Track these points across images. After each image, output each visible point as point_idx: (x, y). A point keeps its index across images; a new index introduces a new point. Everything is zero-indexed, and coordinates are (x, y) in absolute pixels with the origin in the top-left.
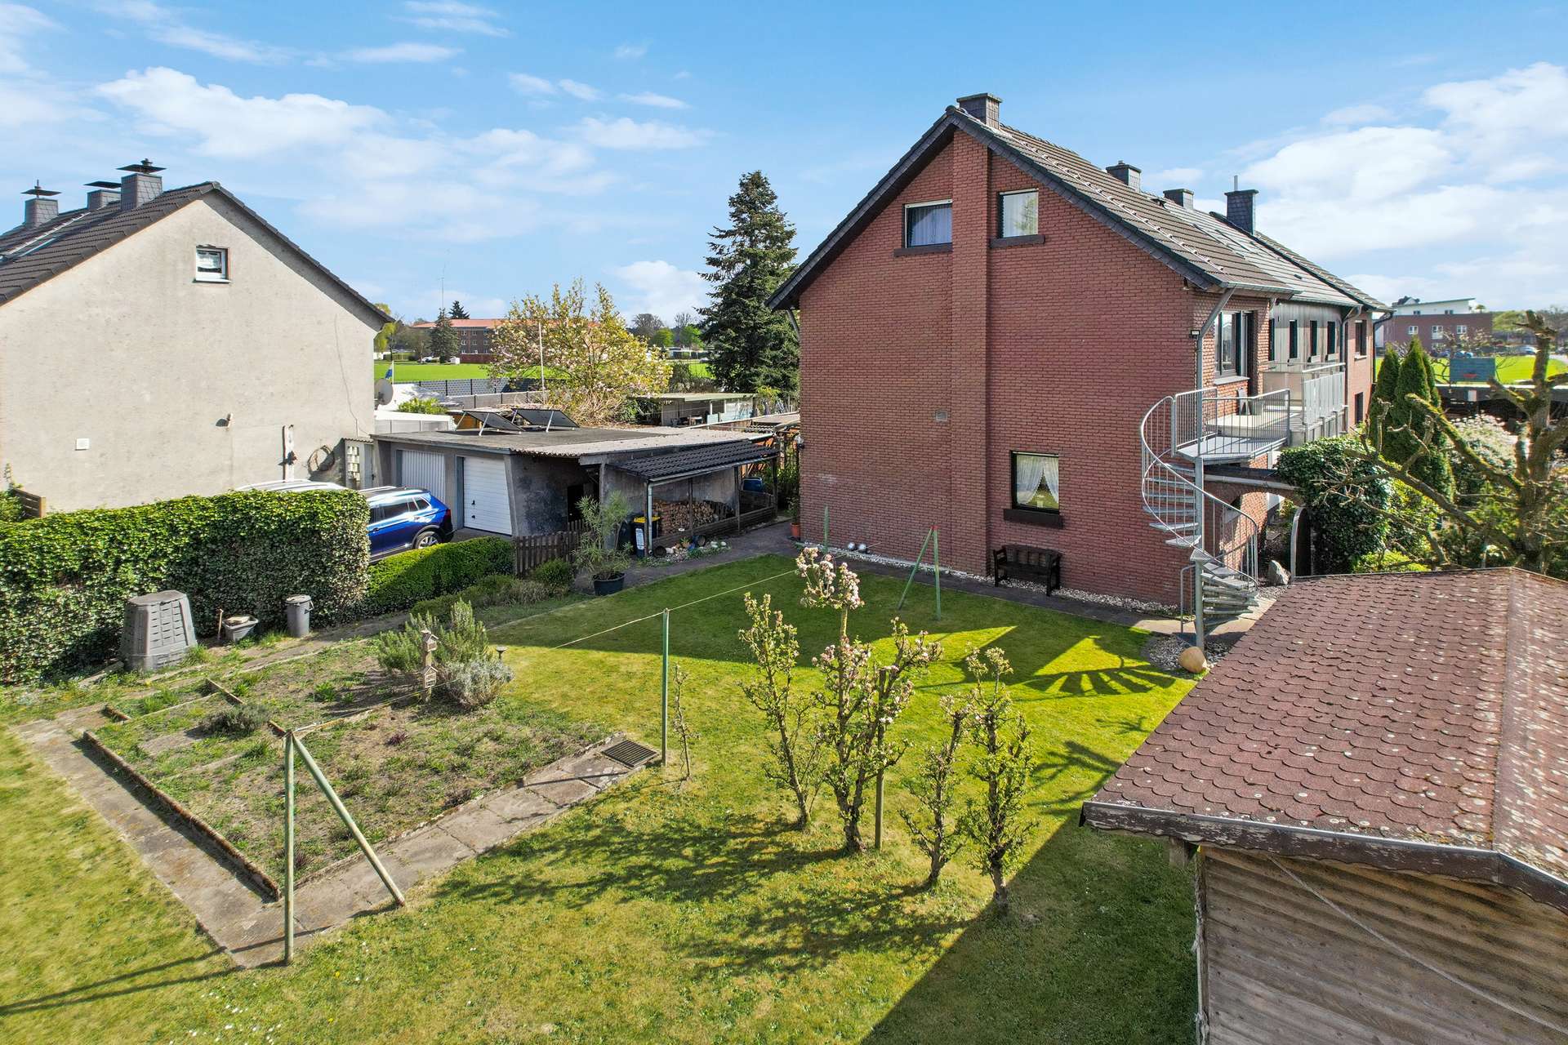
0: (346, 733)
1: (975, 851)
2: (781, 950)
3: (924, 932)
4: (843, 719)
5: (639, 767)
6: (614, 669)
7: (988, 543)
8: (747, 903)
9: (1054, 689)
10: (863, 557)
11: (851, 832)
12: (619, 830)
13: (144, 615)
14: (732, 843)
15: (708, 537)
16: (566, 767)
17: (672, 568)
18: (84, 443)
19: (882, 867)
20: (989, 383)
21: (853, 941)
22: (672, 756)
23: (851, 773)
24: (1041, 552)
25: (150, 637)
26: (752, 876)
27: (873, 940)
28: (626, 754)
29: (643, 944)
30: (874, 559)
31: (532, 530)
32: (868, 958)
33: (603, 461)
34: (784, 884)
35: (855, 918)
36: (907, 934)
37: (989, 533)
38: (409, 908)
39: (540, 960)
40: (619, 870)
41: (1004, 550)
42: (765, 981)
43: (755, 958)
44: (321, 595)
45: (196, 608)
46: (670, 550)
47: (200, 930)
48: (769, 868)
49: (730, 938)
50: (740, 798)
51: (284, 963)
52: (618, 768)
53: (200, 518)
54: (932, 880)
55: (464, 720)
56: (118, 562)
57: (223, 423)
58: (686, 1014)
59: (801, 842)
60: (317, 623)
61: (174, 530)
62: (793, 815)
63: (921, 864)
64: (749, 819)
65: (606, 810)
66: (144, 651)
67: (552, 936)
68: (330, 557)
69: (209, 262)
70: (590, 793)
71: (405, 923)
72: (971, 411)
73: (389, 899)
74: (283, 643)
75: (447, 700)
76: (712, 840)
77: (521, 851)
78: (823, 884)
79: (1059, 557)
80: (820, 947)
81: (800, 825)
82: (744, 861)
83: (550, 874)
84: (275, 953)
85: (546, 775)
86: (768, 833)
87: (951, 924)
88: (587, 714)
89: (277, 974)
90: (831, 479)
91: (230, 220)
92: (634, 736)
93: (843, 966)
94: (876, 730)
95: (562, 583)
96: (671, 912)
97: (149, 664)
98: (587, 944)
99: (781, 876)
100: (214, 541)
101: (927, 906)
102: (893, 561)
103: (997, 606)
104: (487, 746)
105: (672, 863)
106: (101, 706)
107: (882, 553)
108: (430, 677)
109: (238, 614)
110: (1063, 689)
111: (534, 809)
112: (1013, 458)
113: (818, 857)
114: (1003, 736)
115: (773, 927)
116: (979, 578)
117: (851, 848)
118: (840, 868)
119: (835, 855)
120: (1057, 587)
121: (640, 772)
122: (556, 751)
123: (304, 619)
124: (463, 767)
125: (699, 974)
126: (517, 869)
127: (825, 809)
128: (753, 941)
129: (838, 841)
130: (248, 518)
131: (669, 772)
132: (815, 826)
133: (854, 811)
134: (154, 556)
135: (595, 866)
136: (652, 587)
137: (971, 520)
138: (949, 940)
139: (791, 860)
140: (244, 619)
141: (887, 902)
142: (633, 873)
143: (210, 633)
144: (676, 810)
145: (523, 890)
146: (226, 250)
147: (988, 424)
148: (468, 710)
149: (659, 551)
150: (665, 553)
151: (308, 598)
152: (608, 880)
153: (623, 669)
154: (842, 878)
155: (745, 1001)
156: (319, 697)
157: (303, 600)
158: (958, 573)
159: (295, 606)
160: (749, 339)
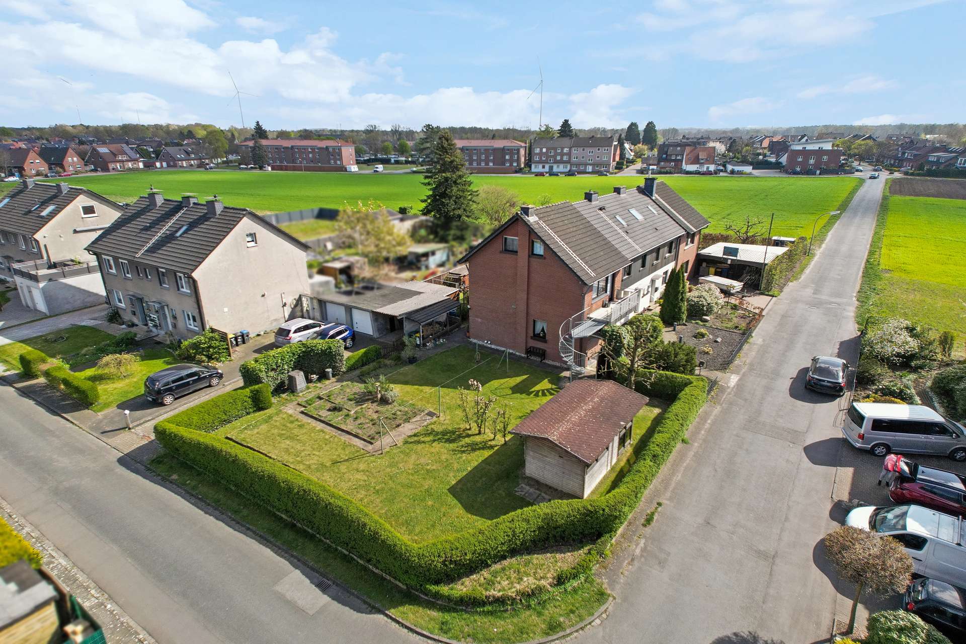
0: (364, 410)
1: (501, 434)
2: (467, 450)
3: (492, 447)
4: (478, 411)
5: (434, 418)
6: (422, 391)
7: (526, 345)
8: (461, 443)
9: (532, 395)
10: (489, 346)
11: (480, 431)
12: (434, 431)
13: (295, 378)
14: (457, 433)
15: (439, 338)
16: (418, 418)
17: (429, 351)
18: (226, 310)
19: (485, 436)
20: (528, 299)
21: (479, 449)
22: (441, 415)
23: (479, 421)
24: (540, 349)
25: (297, 383)
26: (461, 439)
27: (483, 448)
28: (431, 414)
29: (443, 450)
30: (493, 347)
31: (380, 334)
32: (481, 451)
33: (404, 316)
34: (467, 440)
35: (480, 445)
36: (488, 448)
37: (526, 343)
38: (399, 445)
39: (426, 453)
40: (436, 438)
41: (530, 348)
42: (464, 455)
43: (464, 452)
44: (334, 368)
45: (305, 374)
46: (428, 344)
47: (363, 449)
48: (464, 437)
49: (459, 449)
50: (458, 424)
51: (382, 454)
52: (430, 418)
53: (300, 350)
54: (494, 438)
55: (390, 406)
56: (283, 364)
57: (263, 296)
58: (451, 459)
59: (470, 432)
60: (334, 376)
61: (294, 354)
62: (468, 427)
63: (492, 436)
64: (460, 428)
65: (430, 427)
66: (296, 387)
67: (427, 449)
68: (335, 358)
69: (249, 239)
70: (425, 423)
71: (399, 448)
72: (522, 307)
73: (395, 444)
74: (327, 382)
75: (384, 401)
76: (453, 432)
77: (415, 435)
78: (474, 440)
79: (545, 351)
80: (474, 450)
81: (470, 429)
82: (460, 436)
83: (423, 439)
84: (380, 452)
85: (414, 420)
86: (464, 431)
87: (496, 446)
88: (419, 405)
89: (381, 455)
90: (479, 320)
91: (254, 222)
92: (431, 410)
93: (477, 453)
94: (484, 413)
95: (399, 361)
96: (447, 445)
97: (299, 391)
98: (432, 450)
99: (466, 439)
100: (304, 356)
101: (493, 443)
102: (498, 348)
103: (525, 367)
104: (399, 413)
105: (446, 437)
106: (296, 402)
107: (495, 344)
108: (379, 396)
109: (313, 374)
110: (534, 395)
111: (415, 427)
112: (534, 321)
113: (473, 435)
114: (506, 416)
115: (466, 447)
116: (523, 355)
117: (480, 433)
118: (477, 437)
119: (476, 435)
120: (544, 359)
121: (435, 419)
122: (415, 415)
123: (331, 375)
124: (396, 418)
125: (454, 454)
126: (416, 438)
127: (474, 427)
128: (463, 449)
129: (477, 432)
130: (313, 350)
131: (441, 419)
132: (473, 429)
133: (480, 427)
134: (290, 361)
135: (431, 438)
136: (426, 360)
137: (521, 338)
138: (496, 448)
139: (468, 436)
140: (315, 376)
141: (486, 442)
142: (439, 439)
143: (309, 380)
144: (444, 427)
145: (419, 442)
146: (255, 234)
147: (527, 311)
148: (390, 404)
149: (424, 345)
150: (427, 345)
151: (331, 370)
152: (434, 441)
153: (424, 391)
154: (478, 439)
155: (460, 457)
156: (350, 400)
157: (330, 370)
158: (517, 353)
159: (328, 372)
160: (445, 217)
